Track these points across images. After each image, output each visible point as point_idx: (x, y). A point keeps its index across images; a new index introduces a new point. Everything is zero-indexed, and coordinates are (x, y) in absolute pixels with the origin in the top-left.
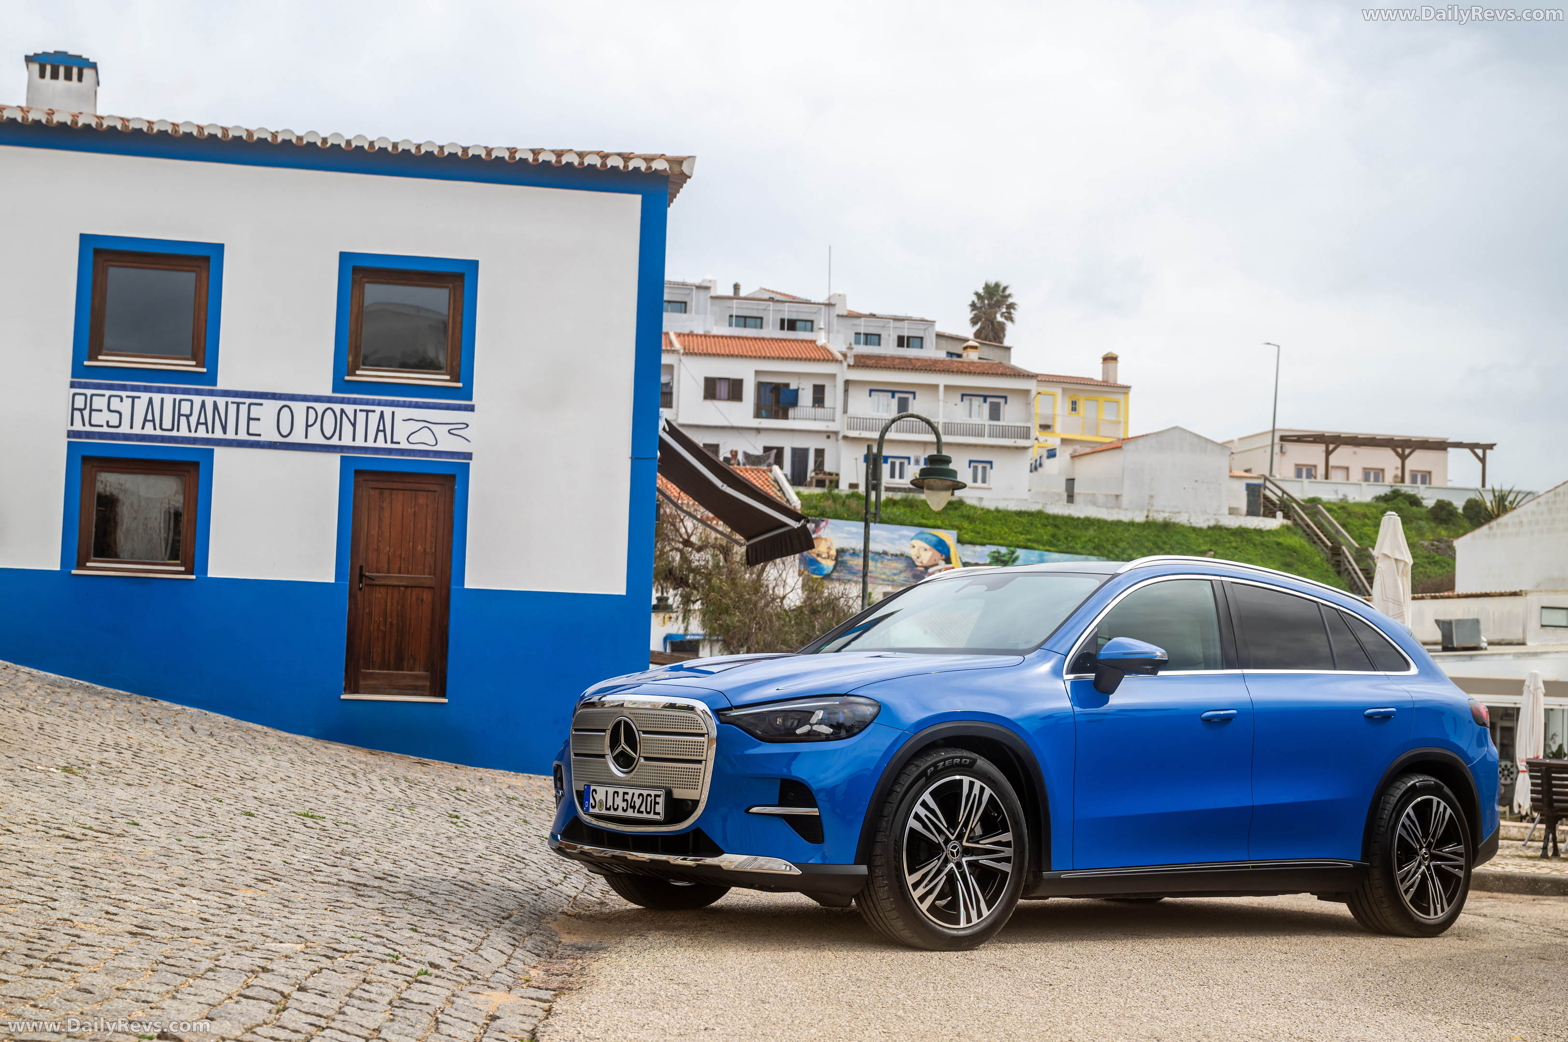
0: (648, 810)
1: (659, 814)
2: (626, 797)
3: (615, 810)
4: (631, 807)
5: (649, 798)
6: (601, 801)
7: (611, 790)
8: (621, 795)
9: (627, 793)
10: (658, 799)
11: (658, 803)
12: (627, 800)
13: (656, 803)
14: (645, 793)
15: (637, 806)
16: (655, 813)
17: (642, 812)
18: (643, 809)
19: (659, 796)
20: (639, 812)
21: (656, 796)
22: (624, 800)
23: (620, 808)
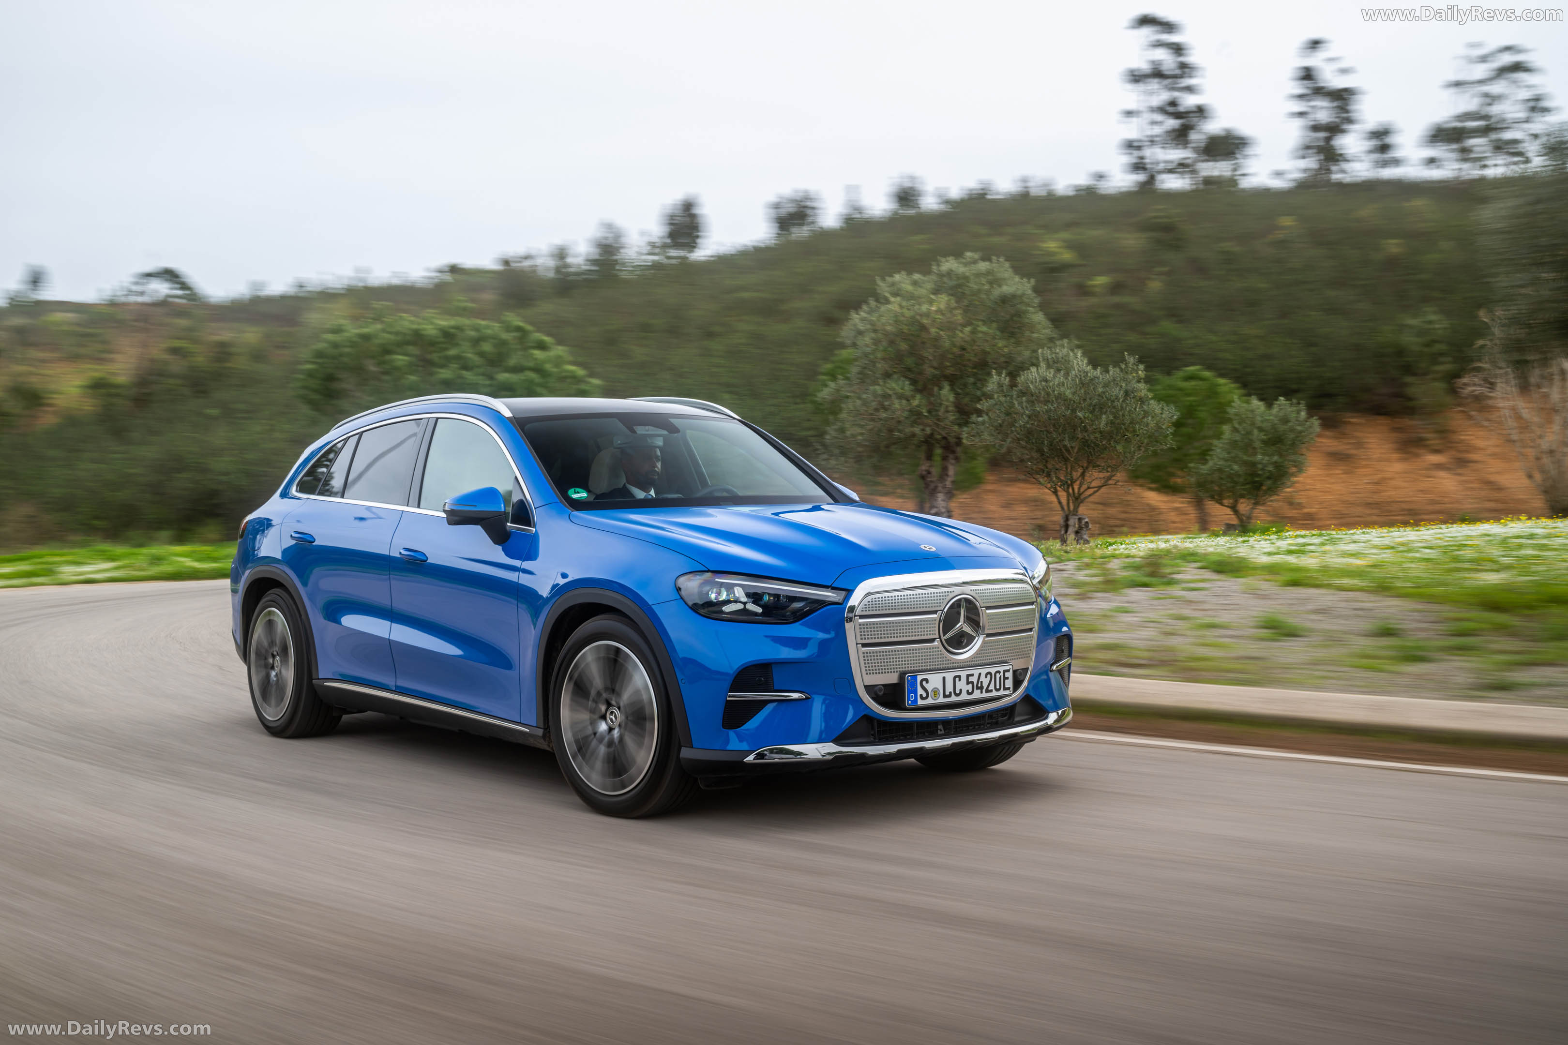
0: (998, 687)
1: (1009, 688)
2: (971, 679)
3: (957, 695)
4: (978, 688)
5: (998, 676)
6: (936, 691)
7: (949, 676)
8: (964, 679)
9: (972, 675)
10: (1007, 675)
11: (1007, 678)
12: (972, 683)
13: (1006, 678)
14: (993, 670)
15: (985, 686)
16: (1005, 689)
17: (991, 691)
18: (992, 687)
19: (1008, 671)
20: (988, 691)
21: (1005, 671)
22: (968, 683)
23: (964, 692)
